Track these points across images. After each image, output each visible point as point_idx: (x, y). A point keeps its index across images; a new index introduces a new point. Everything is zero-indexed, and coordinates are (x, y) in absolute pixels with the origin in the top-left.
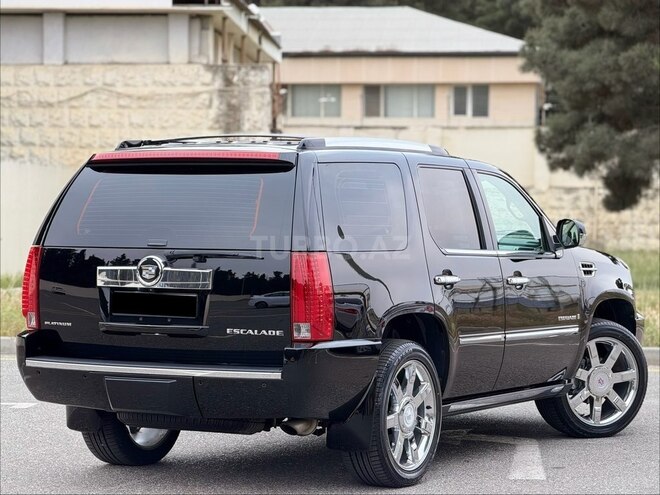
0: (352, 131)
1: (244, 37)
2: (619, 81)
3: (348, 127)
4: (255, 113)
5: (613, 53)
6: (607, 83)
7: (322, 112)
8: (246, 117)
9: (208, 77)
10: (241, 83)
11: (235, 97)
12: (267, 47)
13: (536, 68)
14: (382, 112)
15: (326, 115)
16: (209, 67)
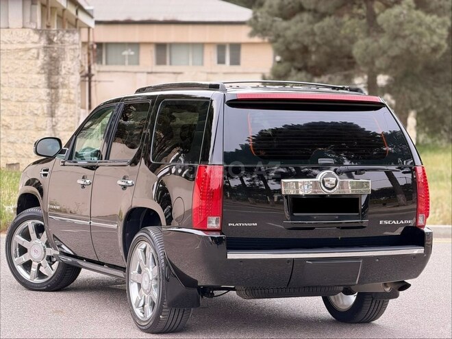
0: (145, 74)
1: (64, 10)
2: (314, 42)
3: (143, 72)
4: (70, 63)
5: (311, 23)
6: (305, 43)
7: (127, 62)
8: (63, 66)
9: (36, 37)
10: (58, 42)
11: (56, 52)
12: (82, 17)
13: (260, 34)
14: (168, 62)
15: (129, 64)
16: (36, 31)
